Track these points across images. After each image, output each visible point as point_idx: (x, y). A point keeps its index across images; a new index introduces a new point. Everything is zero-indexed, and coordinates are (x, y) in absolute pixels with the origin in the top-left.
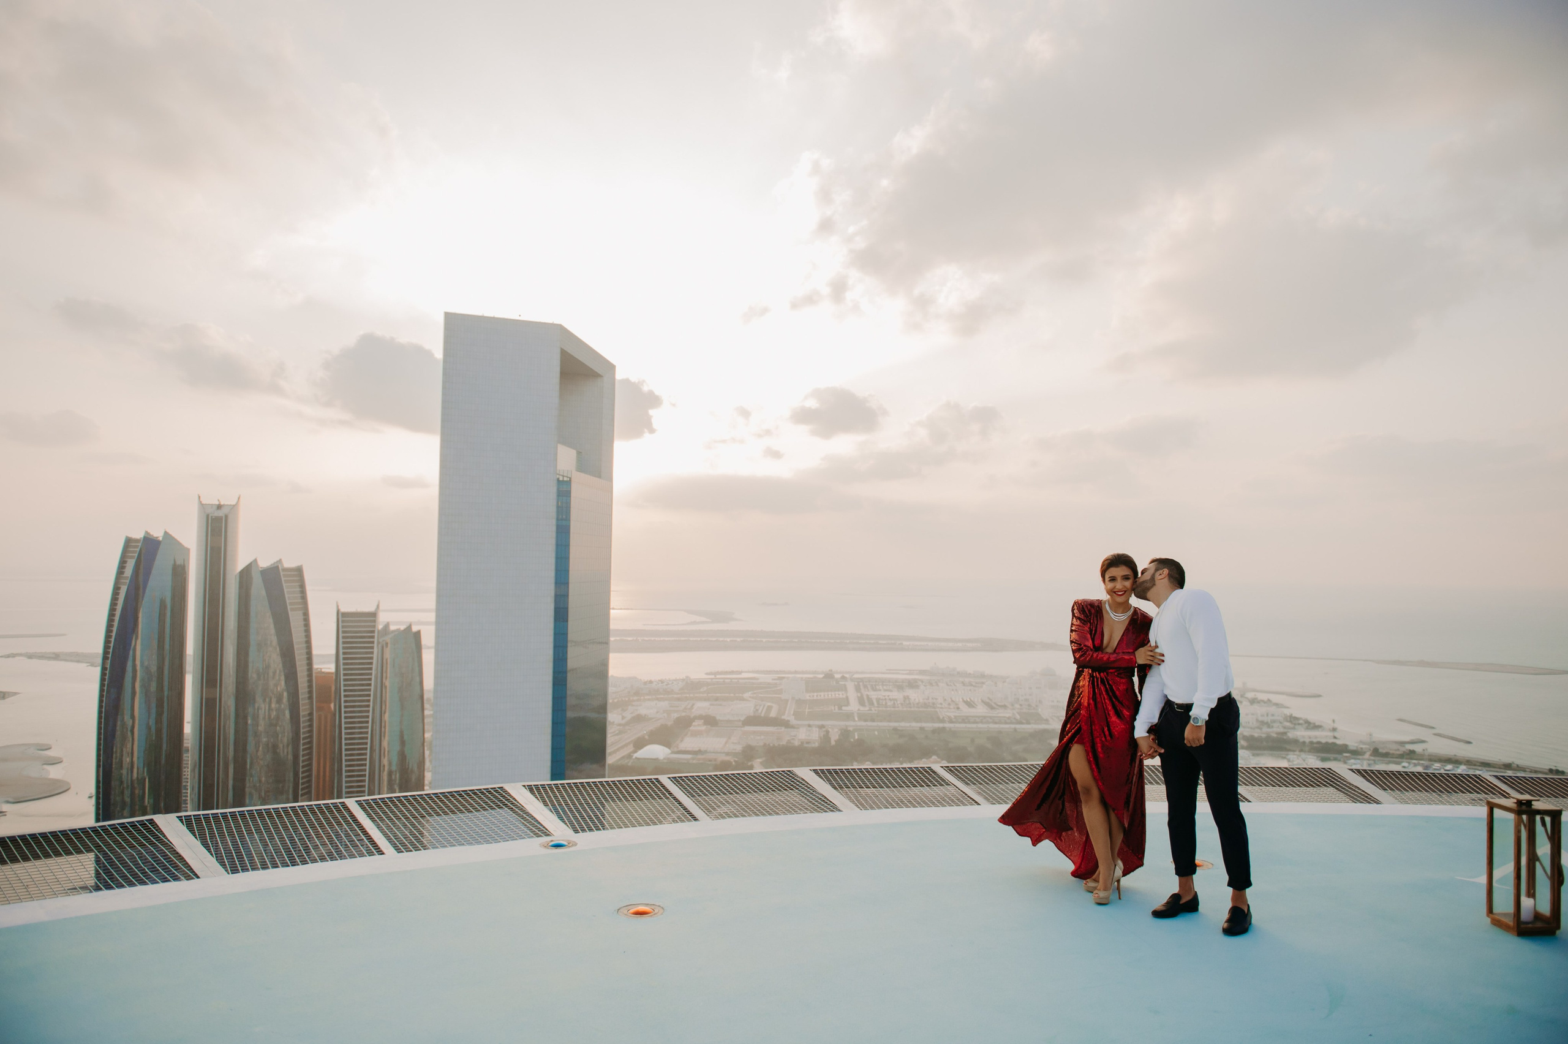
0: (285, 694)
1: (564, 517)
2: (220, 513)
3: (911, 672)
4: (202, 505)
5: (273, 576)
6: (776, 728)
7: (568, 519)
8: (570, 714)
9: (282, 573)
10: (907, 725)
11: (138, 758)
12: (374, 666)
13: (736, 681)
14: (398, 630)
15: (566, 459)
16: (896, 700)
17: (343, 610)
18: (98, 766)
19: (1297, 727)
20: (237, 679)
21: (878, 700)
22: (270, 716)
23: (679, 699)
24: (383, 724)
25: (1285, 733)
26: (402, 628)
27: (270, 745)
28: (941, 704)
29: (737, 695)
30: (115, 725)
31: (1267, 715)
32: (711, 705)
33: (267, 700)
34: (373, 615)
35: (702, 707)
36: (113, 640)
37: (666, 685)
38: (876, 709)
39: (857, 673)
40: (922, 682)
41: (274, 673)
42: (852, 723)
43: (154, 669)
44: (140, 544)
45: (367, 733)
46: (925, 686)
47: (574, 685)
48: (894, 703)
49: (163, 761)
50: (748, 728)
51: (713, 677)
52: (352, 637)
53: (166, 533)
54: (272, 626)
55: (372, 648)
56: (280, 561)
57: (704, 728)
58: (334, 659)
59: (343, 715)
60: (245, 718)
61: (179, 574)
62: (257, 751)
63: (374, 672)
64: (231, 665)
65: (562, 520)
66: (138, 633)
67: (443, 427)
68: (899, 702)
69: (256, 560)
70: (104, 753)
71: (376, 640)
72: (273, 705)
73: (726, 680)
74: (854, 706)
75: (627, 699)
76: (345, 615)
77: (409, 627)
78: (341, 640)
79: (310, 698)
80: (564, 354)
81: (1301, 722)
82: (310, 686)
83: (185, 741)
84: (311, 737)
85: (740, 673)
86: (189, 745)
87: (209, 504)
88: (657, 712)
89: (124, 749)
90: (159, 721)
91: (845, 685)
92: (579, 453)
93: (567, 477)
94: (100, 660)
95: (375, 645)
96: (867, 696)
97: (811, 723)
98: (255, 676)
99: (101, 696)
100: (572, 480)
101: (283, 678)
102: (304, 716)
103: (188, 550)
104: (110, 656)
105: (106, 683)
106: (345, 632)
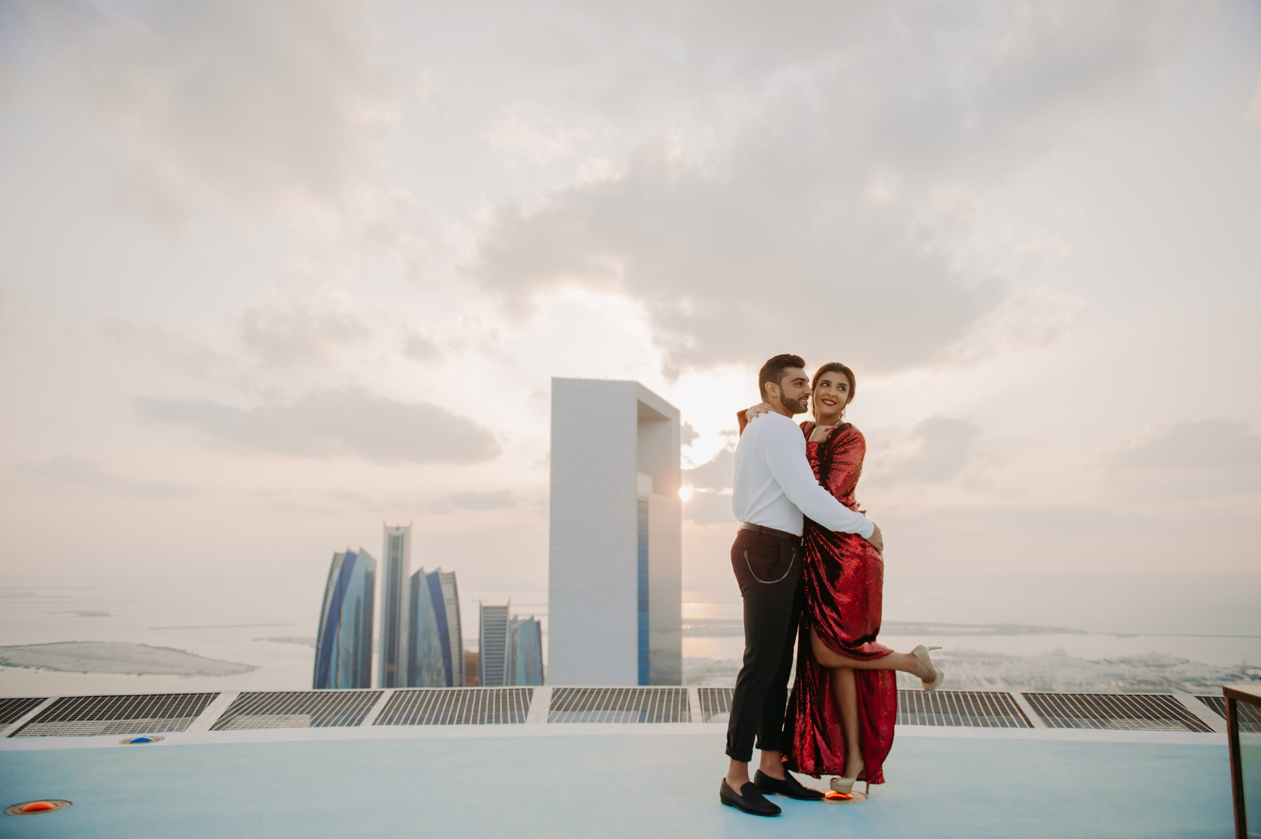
0: (442, 669)
1: (644, 529)
2: (398, 533)
4: (386, 528)
5: (434, 580)
7: (647, 531)
9: (441, 577)
12: (507, 648)
14: (524, 620)
15: (644, 484)
17: (485, 604)
20: (409, 657)
26: (527, 618)
33: (429, 674)
34: (505, 609)
36: (324, 627)
41: (435, 654)
43: (351, 651)
44: (343, 557)
47: (655, 662)
52: (491, 625)
53: (362, 550)
54: (434, 618)
55: (505, 633)
56: (439, 568)
58: (477, 642)
61: (370, 578)
63: (506, 652)
64: (405, 647)
65: (642, 532)
66: (341, 623)
69: (422, 569)
71: (507, 627)
72: (434, 678)
76: (486, 608)
77: (532, 618)
78: (483, 628)
79: (461, 672)
80: (640, 404)
82: (461, 663)
87: (391, 527)
92: (654, 478)
93: (645, 497)
94: (315, 643)
95: (507, 631)
98: (422, 655)
100: (648, 499)
101: (441, 657)
103: (374, 561)
104: (321, 640)
105: (319, 660)
106: (485, 621)
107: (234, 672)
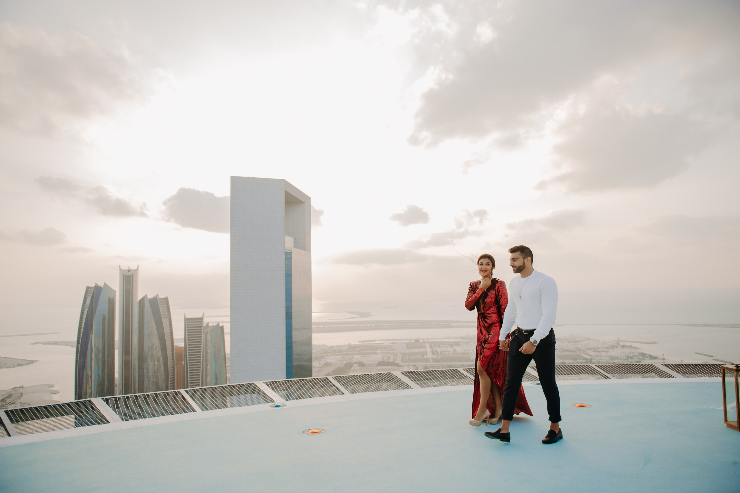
0: (161, 358)
1: (289, 269)
2: (129, 274)
3: (456, 338)
4: (121, 270)
5: (154, 302)
6: (392, 367)
7: (291, 270)
8: (295, 363)
9: (158, 301)
10: (456, 363)
11: (94, 390)
12: (202, 343)
13: (373, 345)
14: (213, 326)
15: (289, 242)
16: (450, 351)
17: (187, 317)
18: (76, 394)
19: (645, 358)
20: (139, 351)
21: (441, 352)
22: (154, 368)
23: (346, 355)
24: (207, 371)
25: (639, 362)
26: (215, 324)
27: (155, 382)
28: (472, 353)
29: (373, 352)
30: (83, 374)
31: (631, 353)
32: (361, 357)
33: (153, 361)
34: (201, 319)
35: (357, 358)
36: (81, 334)
37: (340, 348)
38: (441, 356)
39: (430, 339)
40: (462, 342)
41: (156, 348)
42: (429, 363)
43: (100, 348)
44: (93, 289)
45: (200, 375)
46: (463, 344)
47: (296, 349)
48: (449, 353)
49: (106, 391)
50: (379, 367)
51: (362, 343)
52: (191, 330)
53: (105, 284)
54: (154, 326)
55: (201, 334)
56: (158, 295)
57: (358, 368)
58: (183, 340)
59: (188, 367)
60: (143, 369)
61: (111, 303)
62: (149, 385)
63: (202, 346)
64: (136, 345)
65: (288, 271)
66: (93, 330)
67: (231, 230)
68: (451, 353)
69: (146, 295)
70: (78, 388)
71: (203, 330)
72: (156, 363)
73: (368, 345)
74: (429, 355)
75: (321, 355)
76: (188, 319)
77: (218, 324)
78: (187, 331)
79: (173, 359)
80: (287, 193)
81: (647, 356)
82: (173, 354)
83: (115, 381)
84: (174, 377)
85: (375, 341)
86: (117, 383)
87: (124, 270)
88: (336, 361)
89: (88, 386)
90: (103, 372)
91: (425, 345)
92: (295, 239)
93: (290, 251)
94: (76, 344)
95: (203, 333)
96: (436, 350)
97: (409, 364)
98: (147, 350)
99: (77, 361)
100: (292, 252)
101: (160, 350)
102: (170, 368)
103: (115, 291)
104: (80, 342)
105: (79, 355)
106: (188, 327)
107: (19, 365)
